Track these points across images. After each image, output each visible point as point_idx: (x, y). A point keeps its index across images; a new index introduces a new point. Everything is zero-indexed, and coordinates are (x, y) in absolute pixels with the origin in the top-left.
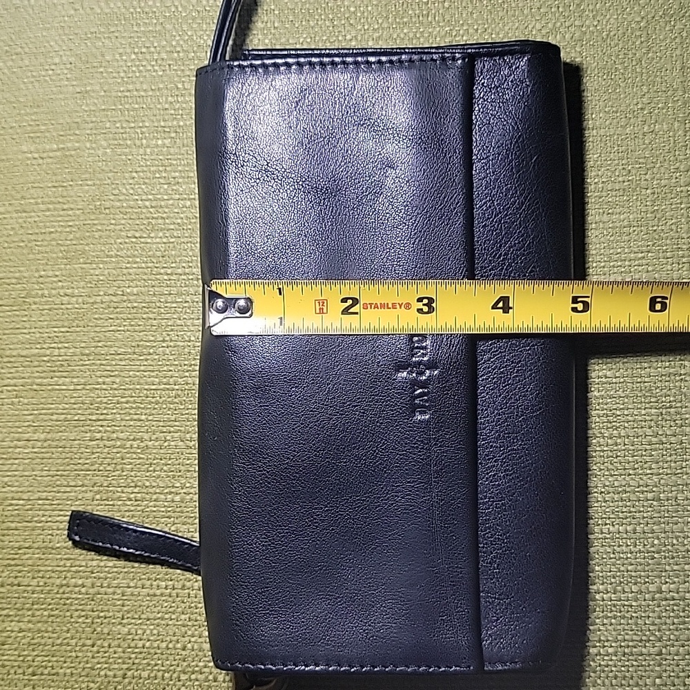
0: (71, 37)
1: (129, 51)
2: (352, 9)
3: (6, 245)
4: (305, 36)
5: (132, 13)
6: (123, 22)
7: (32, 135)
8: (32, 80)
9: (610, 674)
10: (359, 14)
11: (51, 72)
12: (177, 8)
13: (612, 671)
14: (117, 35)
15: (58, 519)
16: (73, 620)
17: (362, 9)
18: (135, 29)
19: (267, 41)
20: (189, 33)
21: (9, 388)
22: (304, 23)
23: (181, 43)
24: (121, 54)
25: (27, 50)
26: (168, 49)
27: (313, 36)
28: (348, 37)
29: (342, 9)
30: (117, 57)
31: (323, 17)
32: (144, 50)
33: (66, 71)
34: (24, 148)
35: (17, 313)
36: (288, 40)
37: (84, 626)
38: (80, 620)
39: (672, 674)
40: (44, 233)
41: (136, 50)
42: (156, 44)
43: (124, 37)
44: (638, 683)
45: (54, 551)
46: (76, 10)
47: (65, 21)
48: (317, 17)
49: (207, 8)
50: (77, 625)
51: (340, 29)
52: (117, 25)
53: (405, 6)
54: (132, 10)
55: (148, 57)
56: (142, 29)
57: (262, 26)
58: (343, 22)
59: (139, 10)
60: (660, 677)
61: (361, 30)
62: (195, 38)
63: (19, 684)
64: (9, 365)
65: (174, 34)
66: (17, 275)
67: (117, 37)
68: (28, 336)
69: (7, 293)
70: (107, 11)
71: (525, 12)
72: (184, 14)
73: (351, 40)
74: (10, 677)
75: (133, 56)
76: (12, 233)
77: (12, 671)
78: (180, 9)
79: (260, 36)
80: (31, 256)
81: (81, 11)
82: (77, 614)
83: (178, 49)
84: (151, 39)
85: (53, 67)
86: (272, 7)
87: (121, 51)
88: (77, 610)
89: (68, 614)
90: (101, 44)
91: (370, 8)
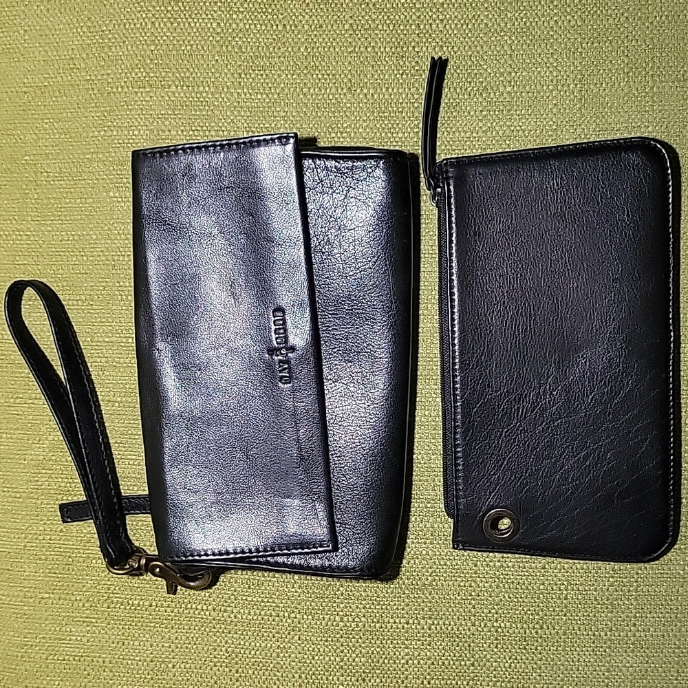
0: (147, 116)
1: (188, 128)
2: (349, 105)
3: (96, 263)
4: (314, 123)
5: (191, 101)
6: (185, 108)
7: (117, 185)
8: (118, 145)
9: (509, 581)
10: (353, 109)
11: (131, 141)
12: (223, 99)
13: (510, 579)
14: (179, 116)
15: (129, 457)
16: (137, 527)
17: (355, 105)
18: (193, 113)
19: (287, 125)
20: (232, 118)
21: (96, 364)
22: (313, 113)
23: (226, 124)
24: (182, 131)
25: (115, 124)
26: (216, 129)
27: (319, 123)
28: (345, 125)
29: (341, 105)
30: (180, 132)
31: (327, 110)
32: (198, 128)
33: (142, 141)
34: (112, 194)
35: (104, 311)
36: (302, 125)
37: (145, 532)
38: (143, 528)
39: (552, 582)
40: (124, 255)
41: (193, 128)
42: (207, 125)
43: (185, 118)
44: (527, 588)
45: (125, 479)
46: (151, 97)
47: (143, 105)
48: (323, 109)
49: (245, 100)
50: (140, 531)
51: (339, 119)
52: (180, 110)
53: (386, 104)
54: (191, 99)
55: (201, 134)
56: (198, 113)
57: (284, 114)
58: (341, 114)
59: (196, 99)
60: (543, 584)
61: (354, 120)
62: (235, 121)
63: (98, 570)
64: (96, 347)
65: (221, 117)
66: (104, 284)
67: (180, 118)
68: (110, 328)
69: (96, 297)
70: (173, 99)
71: (472, 113)
72: (228, 104)
73: (346, 127)
74: (92, 565)
75: (191, 133)
76: (101, 254)
77: (94, 561)
78: (225, 100)
79: (282, 122)
80: (114, 271)
81: (155, 98)
82: (140, 523)
83: (223, 129)
84: (204, 121)
85: (133, 137)
86: (292, 101)
87: (182, 128)
88: (141, 521)
89: (134, 523)
90: (168, 122)
91: (361, 105)
